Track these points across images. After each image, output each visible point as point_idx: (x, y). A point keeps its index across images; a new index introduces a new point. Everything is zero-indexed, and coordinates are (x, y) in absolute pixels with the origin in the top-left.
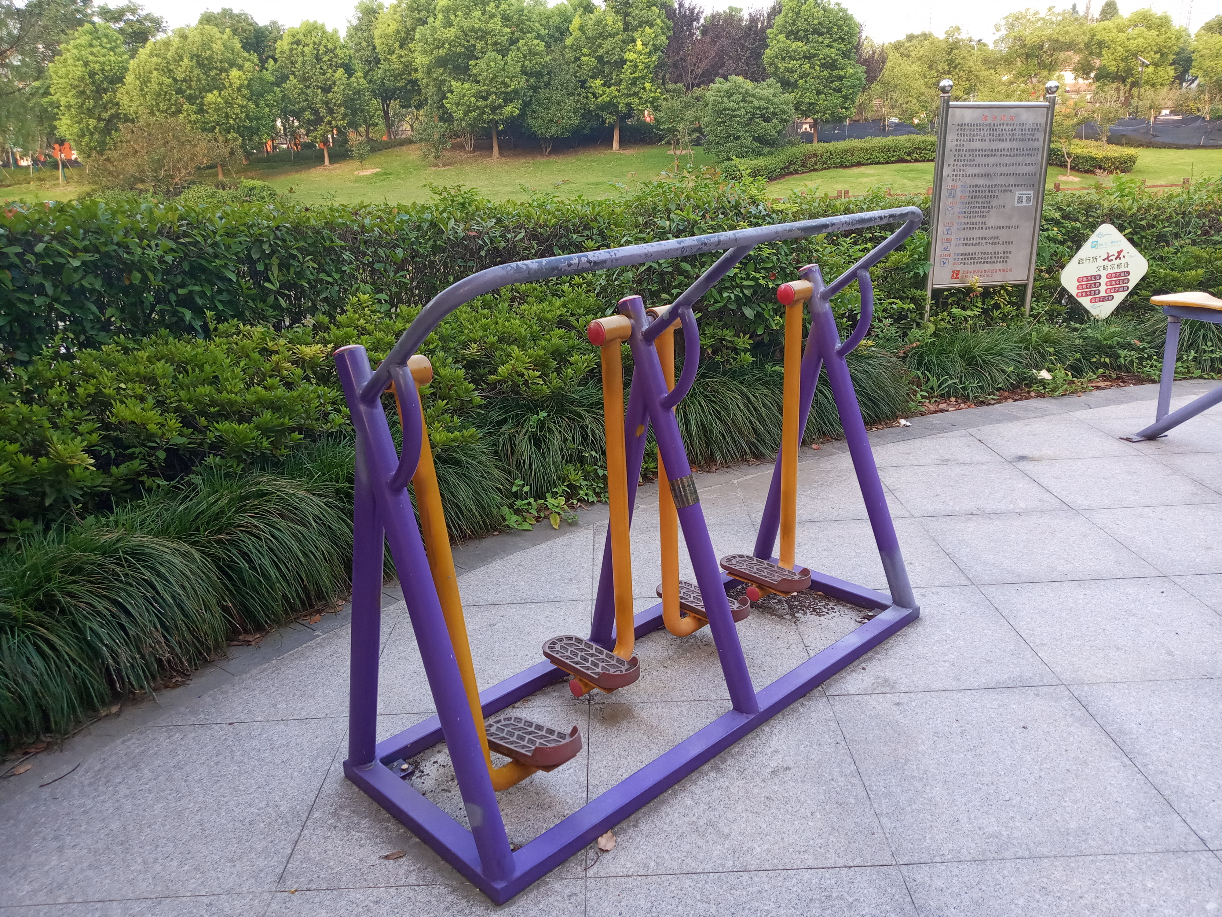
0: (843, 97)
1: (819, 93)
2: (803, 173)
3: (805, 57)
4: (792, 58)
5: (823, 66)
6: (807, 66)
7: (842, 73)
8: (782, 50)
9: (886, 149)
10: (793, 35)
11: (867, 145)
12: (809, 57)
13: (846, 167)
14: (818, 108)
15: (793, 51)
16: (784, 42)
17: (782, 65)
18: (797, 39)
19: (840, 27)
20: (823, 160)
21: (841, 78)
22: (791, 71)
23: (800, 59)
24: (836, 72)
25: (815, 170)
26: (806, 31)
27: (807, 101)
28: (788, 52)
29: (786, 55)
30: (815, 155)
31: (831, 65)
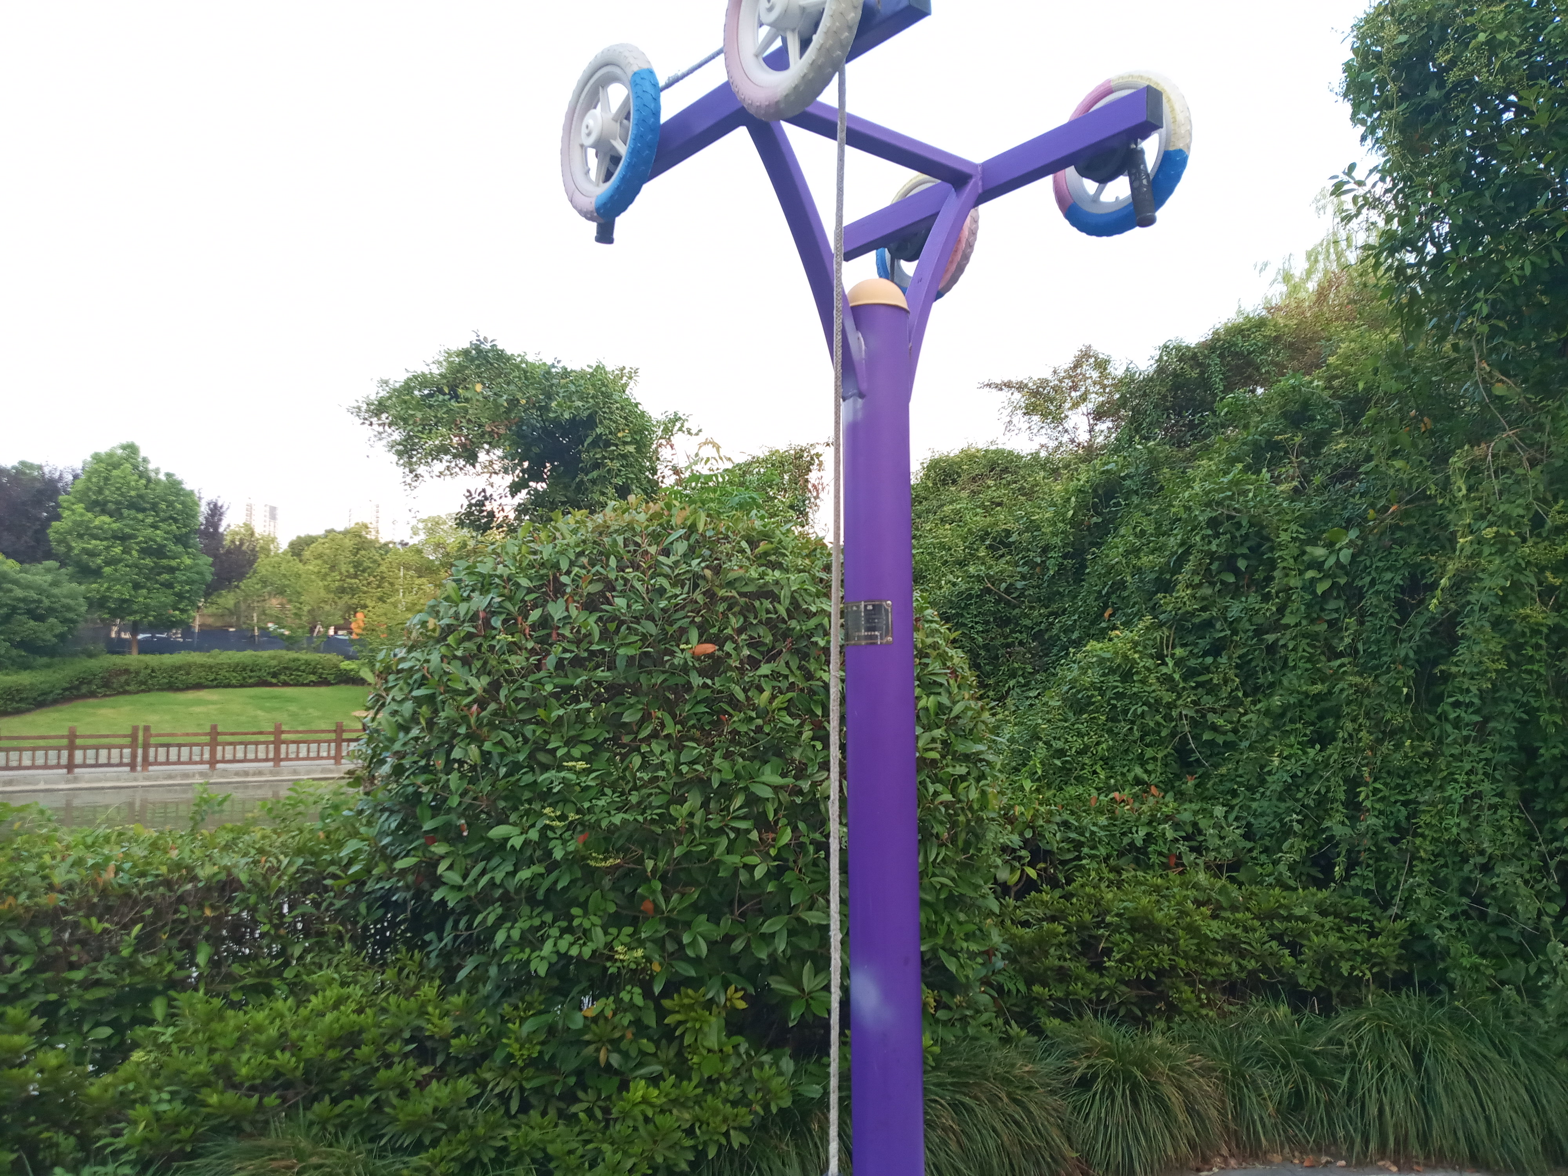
0: (176, 594)
1: (137, 586)
2: (105, 696)
3: (115, 537)
4: (95, 537)
5: (145, 552)
6: (118, 550)
7: (173, 563)
8: (77, 524)
9: (239, 667)
10: (98, 506)
11: (211, 661)
12: (123, 538)
13: (178, 690)
14: (135, 607)
15: (95, 527)
16: (82, 515)
17: (77, 546)
18: (104, 512)
19: (170, 504)
20: (140, 678)
21: (172, 570)
22: (92, 554)
23: (106, 539)
24: (165, 562)
25: (126, 692)
26: (117, 503)
27: (116, 595)
28: (88, 528)
29: (84, 531)
30: (127, 671)
31: (159, 552)
